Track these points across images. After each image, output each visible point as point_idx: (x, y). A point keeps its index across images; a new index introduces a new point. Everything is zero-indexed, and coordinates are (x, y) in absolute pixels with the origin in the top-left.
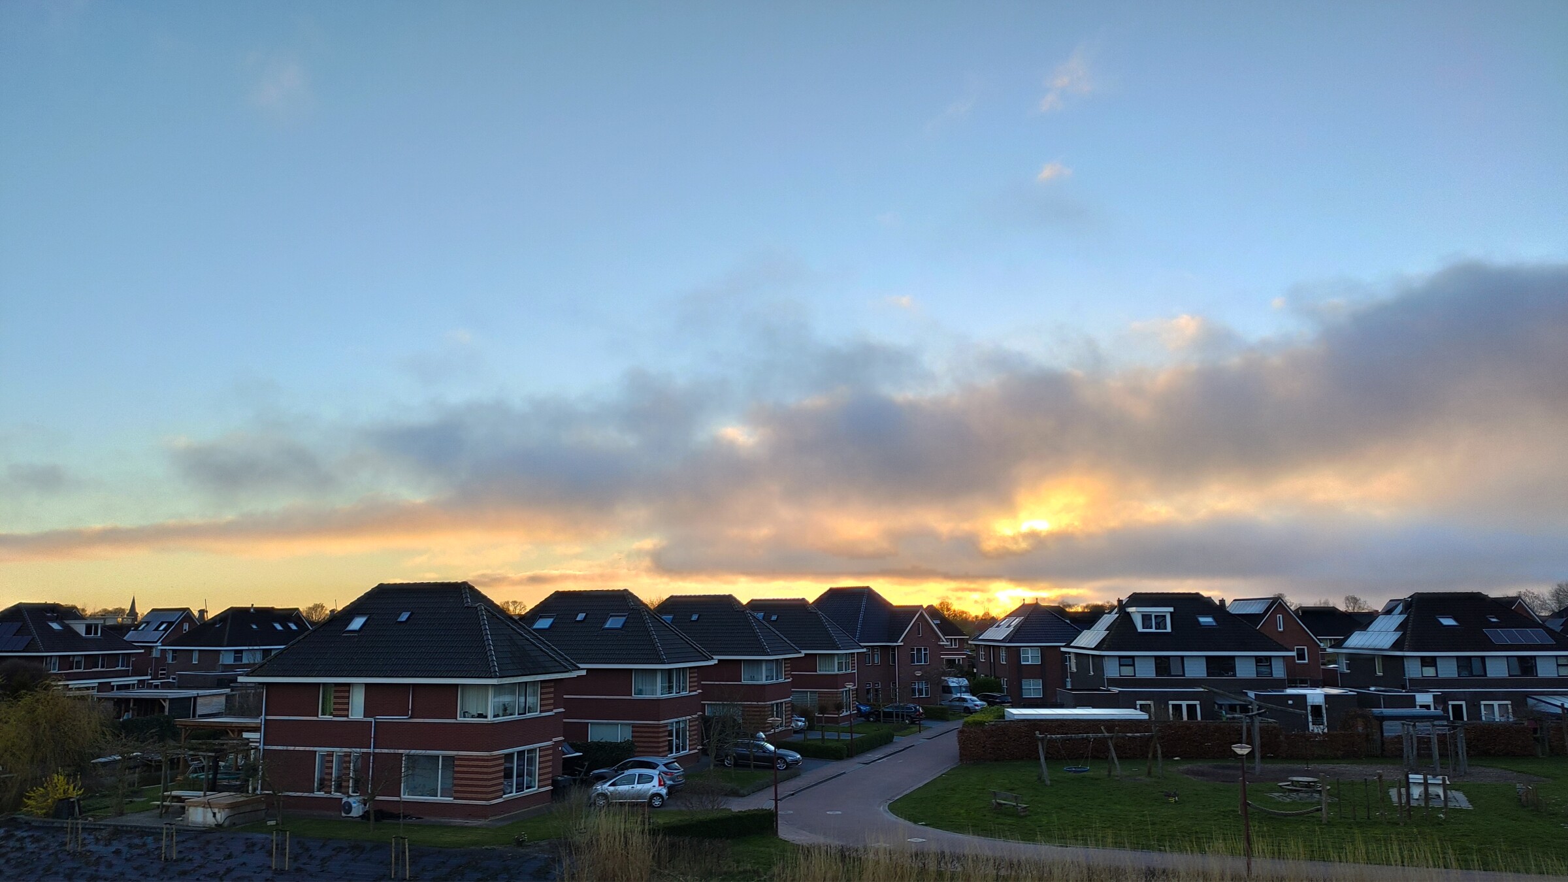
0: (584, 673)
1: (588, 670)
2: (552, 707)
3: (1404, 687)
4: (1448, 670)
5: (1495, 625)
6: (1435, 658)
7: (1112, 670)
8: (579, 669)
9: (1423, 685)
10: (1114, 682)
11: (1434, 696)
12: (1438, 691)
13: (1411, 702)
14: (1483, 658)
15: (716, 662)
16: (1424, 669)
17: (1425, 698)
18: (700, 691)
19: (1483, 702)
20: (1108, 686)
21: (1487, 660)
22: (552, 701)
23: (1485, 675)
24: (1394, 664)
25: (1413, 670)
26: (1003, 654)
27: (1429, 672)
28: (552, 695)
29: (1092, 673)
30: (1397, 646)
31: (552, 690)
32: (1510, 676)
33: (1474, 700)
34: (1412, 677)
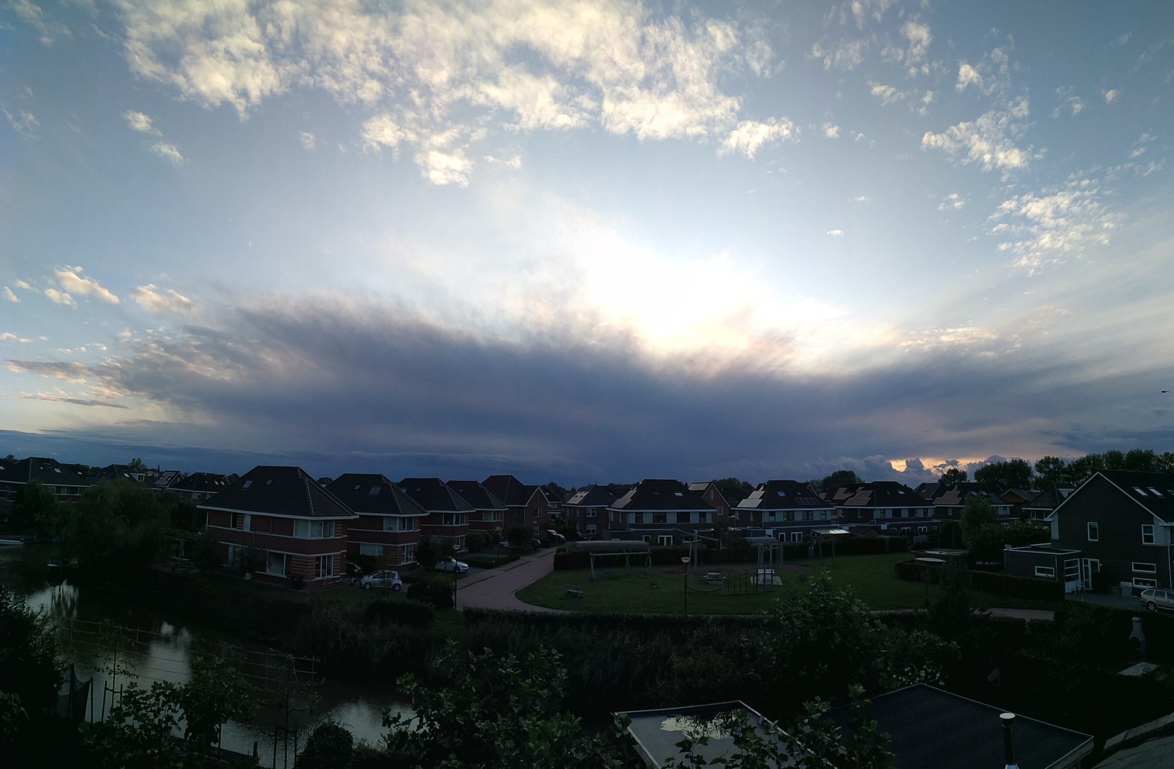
0: (358, 517)
1: (360, 516)
2: (341, 534)
3: (761, 526)
4: (780, 518)
5: (799, 496)
6: (775, 512)
7: (632, 520)
8: (355, 515)
9: (769, 525)
10: (632, 526)
11: (773, 531)
12: (775, 528)
13: (764, 534)
14: (793, 511)
15: (429, 514)
16: (770, 517)
17: (769, 532)
18: (420, 530)
19: (792, 533)
20: (630, 528)
21: (795, 512)
22: (341, 531)
23: (794, 520)
24: (758, 515)
25: (766, 518)
26: (578, 512)
27: (772, 519)
28: (341, 528)
29: (621, 521)
30: (760, 506)
31: (341, 525)
32: (803, 520)
33: (788, 532)
34: (765, 521)
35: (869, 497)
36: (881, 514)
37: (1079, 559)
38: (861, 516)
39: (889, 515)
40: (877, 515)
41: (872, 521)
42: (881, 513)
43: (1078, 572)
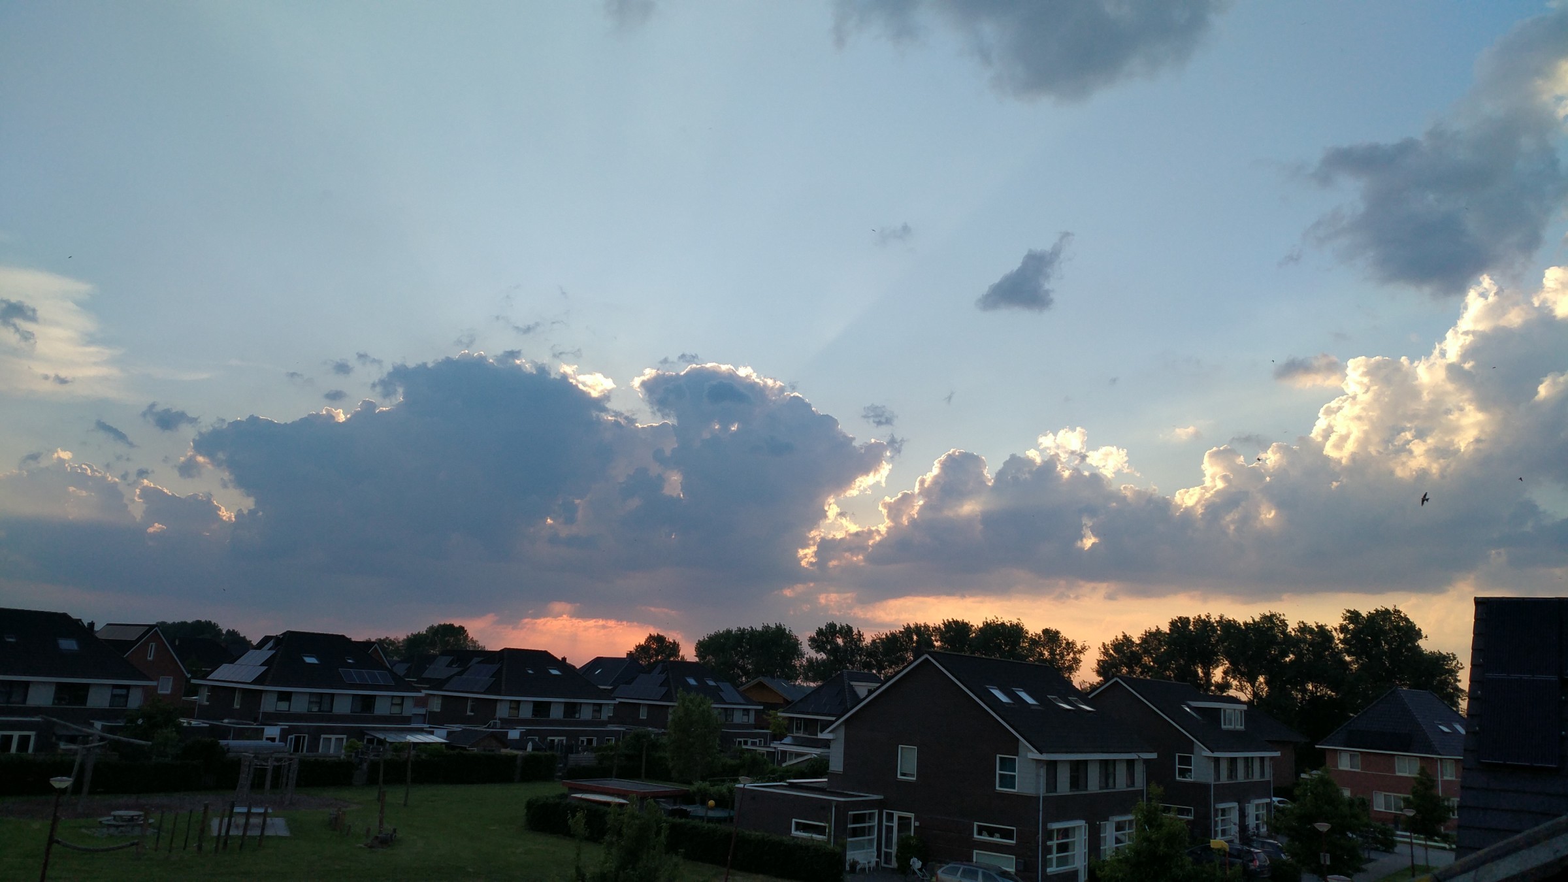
3: (256, 720)
4: (300, 705)
5: (350, 666)
6: (291, 693)
9: (275, 718)
11: (282, 730)
12: (285, 725)
13: (258, 734)
14: (333, 695)
16: (279, 703)
17: (272, 731)
19: (323, 736)
21: (335, 697)
23: (331, 711)
24: (252, 697)
25: (269, 705)
27: (283, 706)
30: (259, 680)
32: (352, 712)
33: (315, 735)
34: (265, 710)
35: (491, 677)
36: (511, 711)
37: (876, 811)
38: (471, 712)
39: (526, 712)
40: (503, 712)
41: (492, 722)
42: (510, 708)
43: (874, 835)
